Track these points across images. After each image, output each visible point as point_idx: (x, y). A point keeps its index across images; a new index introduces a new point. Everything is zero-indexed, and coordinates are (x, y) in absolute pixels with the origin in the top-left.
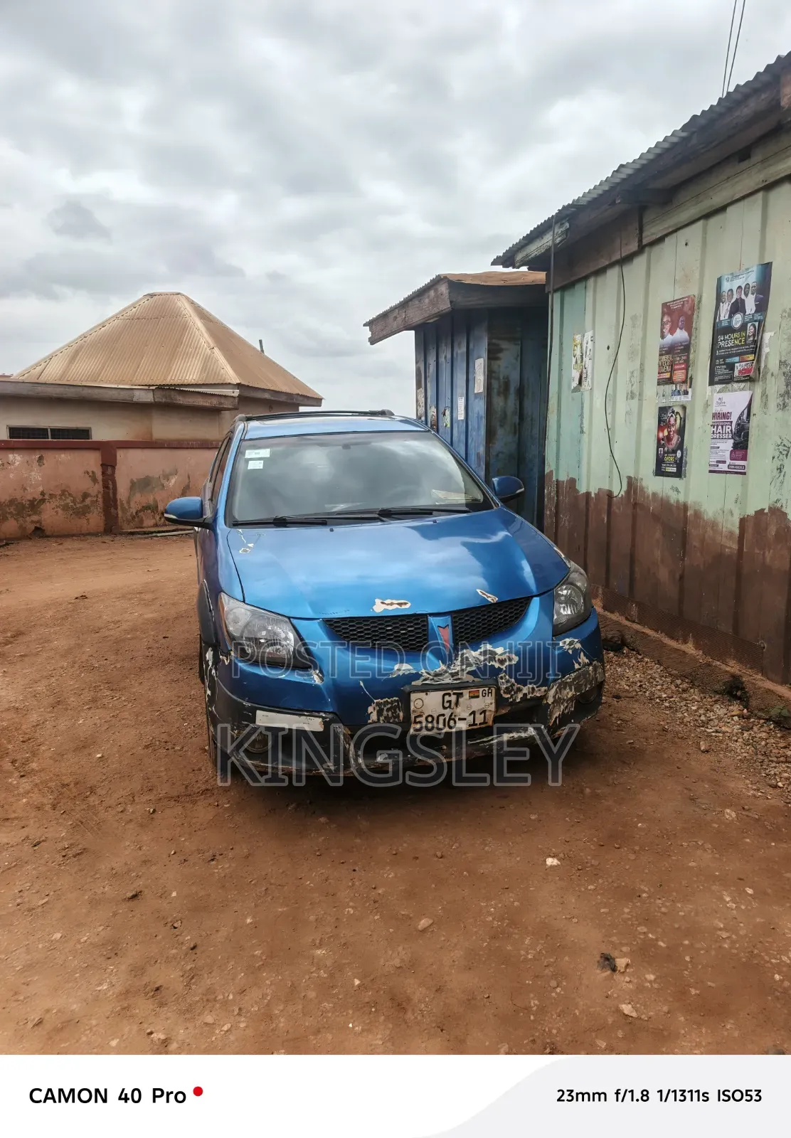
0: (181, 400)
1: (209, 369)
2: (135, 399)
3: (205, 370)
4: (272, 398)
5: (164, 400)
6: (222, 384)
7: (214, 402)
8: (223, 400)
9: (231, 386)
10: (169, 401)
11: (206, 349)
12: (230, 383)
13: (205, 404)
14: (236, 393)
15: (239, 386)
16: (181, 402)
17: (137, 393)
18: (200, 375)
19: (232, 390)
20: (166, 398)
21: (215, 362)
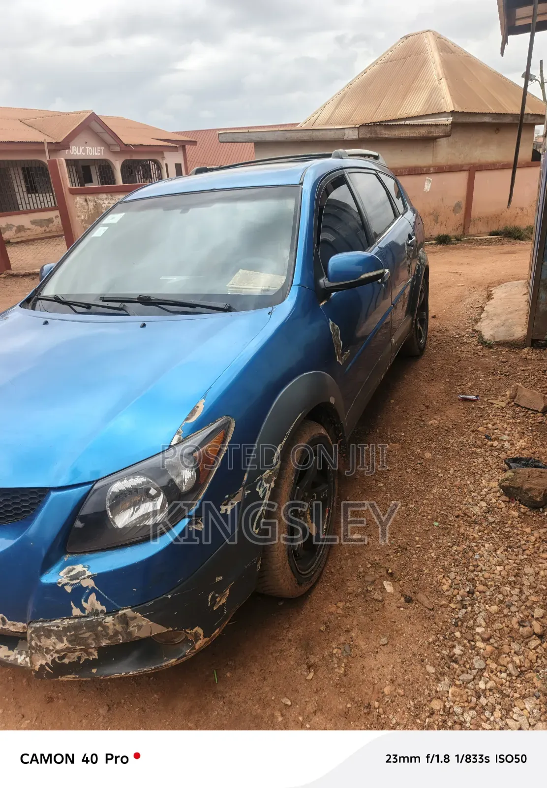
0: (386, 134)
1: (431, 102)
2: (346, 138)
3: (429, 101)
4: (494, 121)
5: (368, 136)
6: (439, 113)
7: (423, 132)
8: (432, 130)
9: (446, 115)
10: (374, 136)
11: (436, 80)
12: (445, 112)
13: (412, 135)
14: (451, 119)
15: (453, 113)
16: (387, 136)
17: (347, 131)
18: (423, 107)
19: (446, 119)
20: (371, 134)
21: (439, 92)
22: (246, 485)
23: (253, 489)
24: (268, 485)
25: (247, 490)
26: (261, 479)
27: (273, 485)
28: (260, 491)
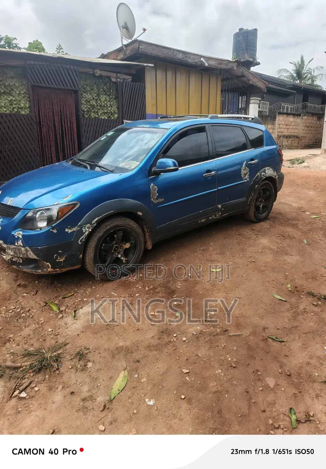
22: (79, 226)
23: (81, 228)
24: (88, 229)
25: (79, 228)
26: (85, 226)
27: (90, 230)
28: (84, 230)
